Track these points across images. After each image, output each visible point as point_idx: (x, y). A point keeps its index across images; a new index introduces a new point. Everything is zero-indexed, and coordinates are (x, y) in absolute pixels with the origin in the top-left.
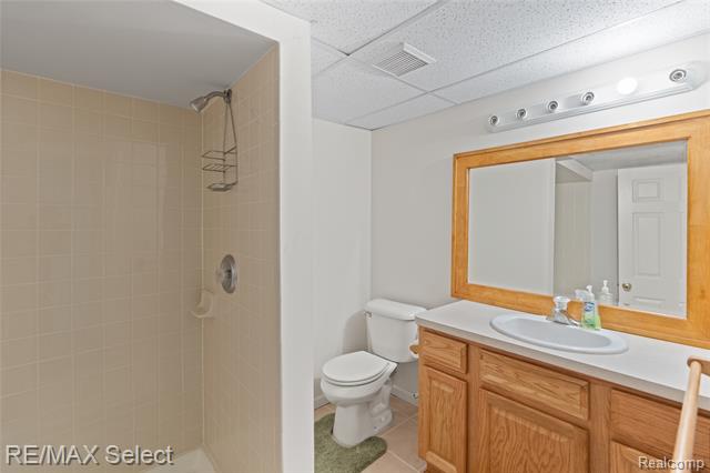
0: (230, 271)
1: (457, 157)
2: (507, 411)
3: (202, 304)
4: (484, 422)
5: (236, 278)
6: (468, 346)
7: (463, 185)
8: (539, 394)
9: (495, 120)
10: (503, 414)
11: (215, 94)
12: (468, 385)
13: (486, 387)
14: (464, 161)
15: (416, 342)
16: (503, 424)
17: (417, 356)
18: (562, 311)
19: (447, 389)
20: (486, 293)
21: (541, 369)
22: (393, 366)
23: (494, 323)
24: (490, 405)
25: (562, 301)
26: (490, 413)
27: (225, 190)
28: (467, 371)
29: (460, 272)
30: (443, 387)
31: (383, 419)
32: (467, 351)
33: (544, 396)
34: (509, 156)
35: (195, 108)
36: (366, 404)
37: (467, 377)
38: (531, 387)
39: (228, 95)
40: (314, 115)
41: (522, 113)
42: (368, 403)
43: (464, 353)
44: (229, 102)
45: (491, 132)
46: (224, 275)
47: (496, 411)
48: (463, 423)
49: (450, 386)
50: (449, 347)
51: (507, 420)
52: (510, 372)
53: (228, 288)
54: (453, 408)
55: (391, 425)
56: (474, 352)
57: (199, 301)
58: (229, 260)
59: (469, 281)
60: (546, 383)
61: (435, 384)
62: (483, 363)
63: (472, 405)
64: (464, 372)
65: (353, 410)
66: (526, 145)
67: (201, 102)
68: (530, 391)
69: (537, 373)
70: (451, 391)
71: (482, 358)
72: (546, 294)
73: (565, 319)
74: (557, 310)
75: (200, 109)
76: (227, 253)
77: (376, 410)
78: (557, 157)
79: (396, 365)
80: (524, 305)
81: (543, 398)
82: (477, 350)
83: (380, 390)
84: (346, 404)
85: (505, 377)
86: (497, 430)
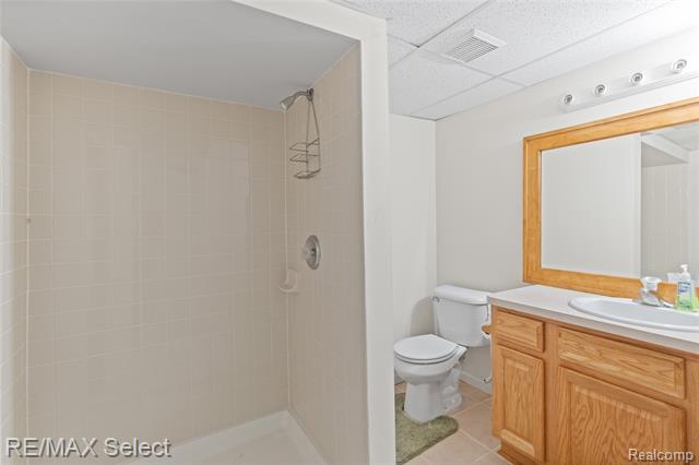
0: (314, 250)
1: (527, 140)
2: (589, 390)
3: (287, 282)
4: (564, 399)
5: (320, 256)
6: (544, 324)
7: (534, 168)
8: (626, 372)
9: (569, 99)
10: (585, 392)
11: (300, 93)
12: (544, 364)
13: (566, 365)
14: (535, 145)
15: (489, 323)
16: (585, 402)
17: (489, 337)
18: (652, 292)
19: (522, 367)
20: (563, 278)
21: (628, 346)
22: (462, 350)
23: (573, 302)
24: (570, 383)
25: (651, 282)
26: (570, 391)
27: (308, 177)
28: (544, 350)
29: (532, 257)
30: (517, 366)
31: (453, 401)
32: (544, 330)
33: (632, 374)
34: (585, 135)
35: (284, 106)
36: (436, 383)
37: (544, 356)
38: (617, 365)
39: (311, 92)
40: (392, 111)
41: (601, 89)
42: (439, 383)
43: (541, 331)
44: (311, 100)
45: (565, 112)
46: (310, 253)
47: (577, 389)
48: (541, 401)
49: (525, 364)
50: (524, 326)
51: (589, 398)
52: (592, 349)
53: (313, 265)
54: (529, 385)
55: (461, 407)
56: (551, 331)
57: (284, 279)
58: (313, 240)
59: (543, 266)
60: (633, 361)
61: (509, 362)
62: (561, 341)
63: (550, 385)
64: (540, 350)
65: (424, 388)
66: (607, 123)
67: (289, 102)
68: (615, 368)
69: (623, 350)
70: (527, 370)
71: (560, 336)
72: (632, 277)
73: (655, 301)
74: (646, 290)
75: (288, 107)
76: (312, 234)
77: (445, 391)
78: (643, 131)
79: (465, 349)
80: (605, 288)
81: (632, 375)
82: (555, 327)
83: (450, 371)
84: (417, 381)
85: (587, 355)
86: (579, 407)
